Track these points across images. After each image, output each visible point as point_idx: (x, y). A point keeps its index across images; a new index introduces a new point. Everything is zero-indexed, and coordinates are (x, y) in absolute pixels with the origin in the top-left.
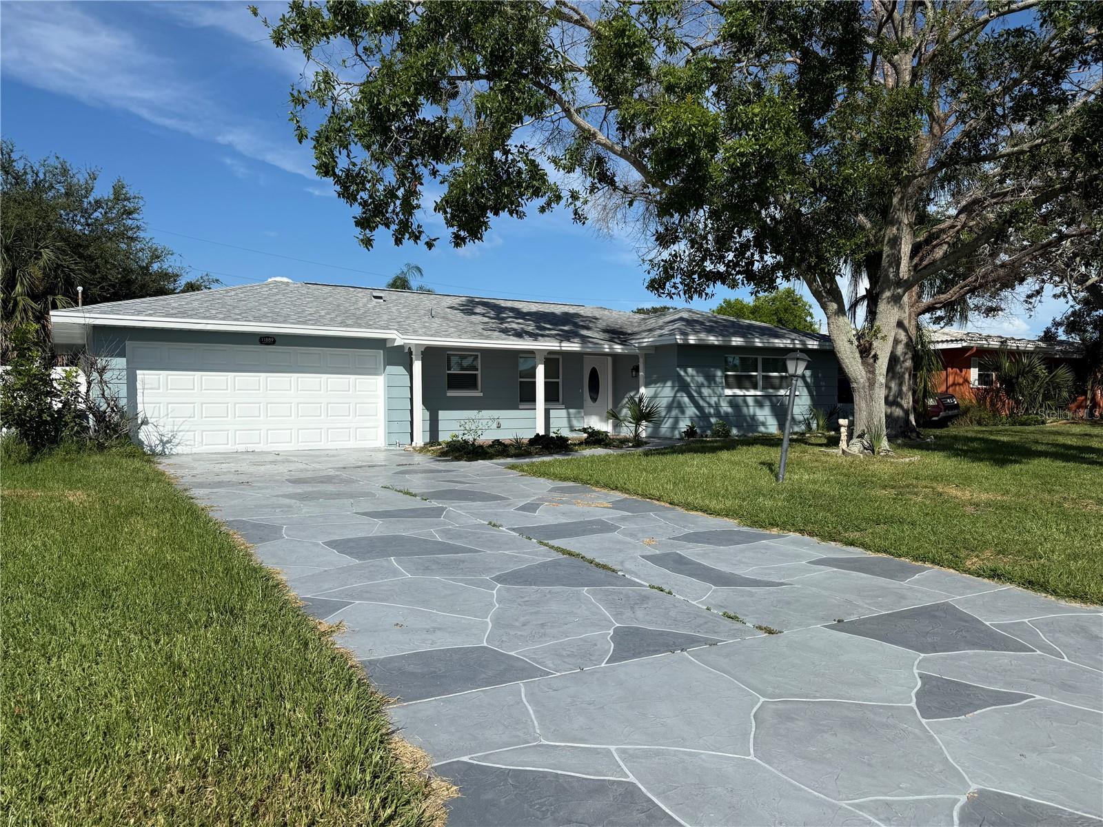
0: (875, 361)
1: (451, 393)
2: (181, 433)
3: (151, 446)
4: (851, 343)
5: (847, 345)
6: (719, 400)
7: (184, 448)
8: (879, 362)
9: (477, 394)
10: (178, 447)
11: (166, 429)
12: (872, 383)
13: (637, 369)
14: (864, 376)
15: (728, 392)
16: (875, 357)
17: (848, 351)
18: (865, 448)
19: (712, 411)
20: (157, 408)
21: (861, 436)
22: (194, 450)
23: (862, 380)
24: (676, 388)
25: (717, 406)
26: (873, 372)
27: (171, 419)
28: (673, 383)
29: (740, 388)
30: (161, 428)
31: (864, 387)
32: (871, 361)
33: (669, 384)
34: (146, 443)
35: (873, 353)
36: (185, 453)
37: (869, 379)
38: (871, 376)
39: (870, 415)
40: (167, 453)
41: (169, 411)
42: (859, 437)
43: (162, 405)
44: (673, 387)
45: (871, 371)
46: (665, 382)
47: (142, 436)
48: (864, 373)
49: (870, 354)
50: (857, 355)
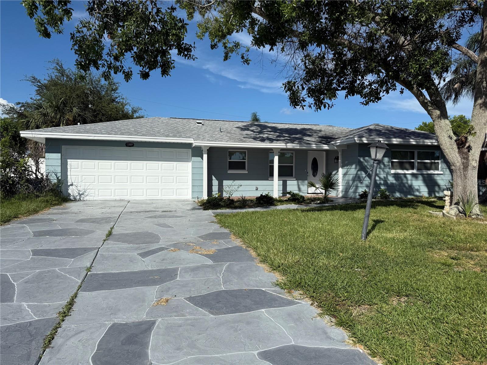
0: (469, 151)
1: (230, 172)
2: (89, 190)
3: (74, 196)
4: (451, 138)
5: (448, 140)
6: (387, 176)
7: (90, 197)
8: (472, 152)
9: (245, 172)
10: (87, 197)
11: (81, 188)
12: (466, 166)
13: (337, 158)
14: (460, 161)
15: (393, 171)
16: (469, 148)
17: (448, 144)
18: (460, 212)
19: (382, 182)
20: (77, 178)
21: (457, 204)
22: (95, 199)
23: (458, 164)
24: (357, 169)
25: (385, 180)
26: (467, 159)
27: (84, 183)
28: (356, 166)
29: (402, 169)
30: (79, 188)
31: (459, 169)
32: (466, 150)
33: (354, 166)
34: (72, 195)
35: (467, 145)
36: (90, 199)
37: (463, 163)
38: (465, 161)
39: (464, 188)
40: (82, 200)
41: (83, 179)
42: (456, 204)
43: (79, 176)
44: (356, 168)
45: (466, 158)
46: (352, 165)
47: (70, 191)
48: (459, 159)
49: (465, 146)
50: (455, 146)
